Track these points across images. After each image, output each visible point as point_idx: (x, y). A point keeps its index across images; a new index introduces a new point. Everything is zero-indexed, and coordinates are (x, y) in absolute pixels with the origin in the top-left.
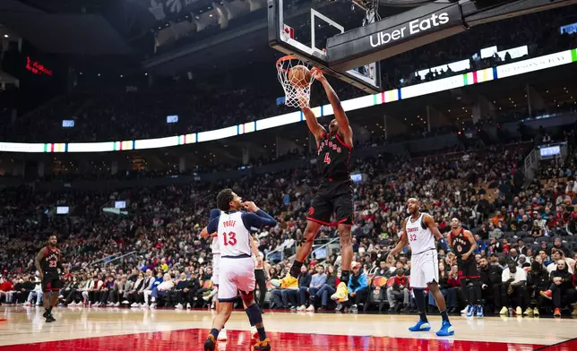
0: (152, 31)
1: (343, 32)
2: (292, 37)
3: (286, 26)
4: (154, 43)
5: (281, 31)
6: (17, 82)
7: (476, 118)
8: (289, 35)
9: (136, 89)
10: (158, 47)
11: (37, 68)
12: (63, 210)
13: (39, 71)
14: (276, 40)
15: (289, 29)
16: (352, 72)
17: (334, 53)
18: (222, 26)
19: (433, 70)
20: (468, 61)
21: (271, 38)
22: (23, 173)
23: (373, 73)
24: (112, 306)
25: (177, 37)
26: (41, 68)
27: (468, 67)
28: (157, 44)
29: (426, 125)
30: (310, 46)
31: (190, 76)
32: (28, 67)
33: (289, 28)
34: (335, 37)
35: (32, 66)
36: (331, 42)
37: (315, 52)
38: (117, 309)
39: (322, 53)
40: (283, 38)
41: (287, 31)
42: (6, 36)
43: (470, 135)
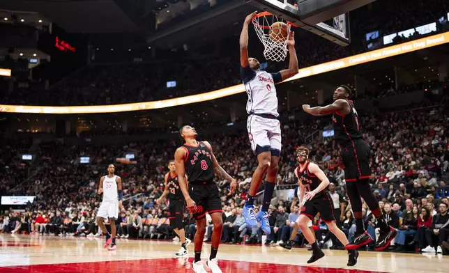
0: (154, 11)
4: (155, 21)
6: (49, 58)
7: (442, 76)
9: (141, 60)
10: (159, 25)
11: (63, 46)
12: (85, 160)
13: (65, 48)
16: (322, 25)
17: (305, 7)
19: (400, 34)
20: (434, 24)
22: (54, 131)
23: (342, 26)
24: (124, 238)
25: (173, 15)
26: (67, 45)
27: (435, 29)
28: (158, 22)
29: (394, 84)
30: (282, 1)
31: (185, 47)
32: (57, 45)
35: (59, 44)
37: (287, 7)
38: (127, 240)
42: (40, 21)
43: (436, 92)
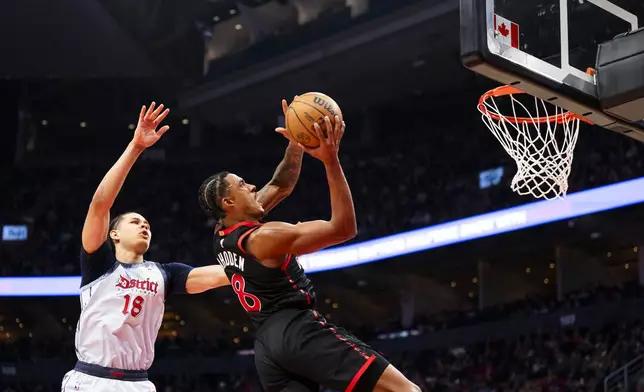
0: (200, 25)
1: (635, 27)
2: (514, 44)
3: (501, 20)
4: (203, 52)
5: (490, 32)
8: (508, 39)
10: (212, 62)
14: (479, 54)
15: (508, 27)
17: (614, 77)
18: (355, 12)
21: (467, 47)
25: (253, 39)
30: (557, 63)
33: (508, 24)
34: (616, 39)
36: (607, 53)
37: (570, 76)
39: (585, 78)
40: (493, 47)
41: (504, 31)
